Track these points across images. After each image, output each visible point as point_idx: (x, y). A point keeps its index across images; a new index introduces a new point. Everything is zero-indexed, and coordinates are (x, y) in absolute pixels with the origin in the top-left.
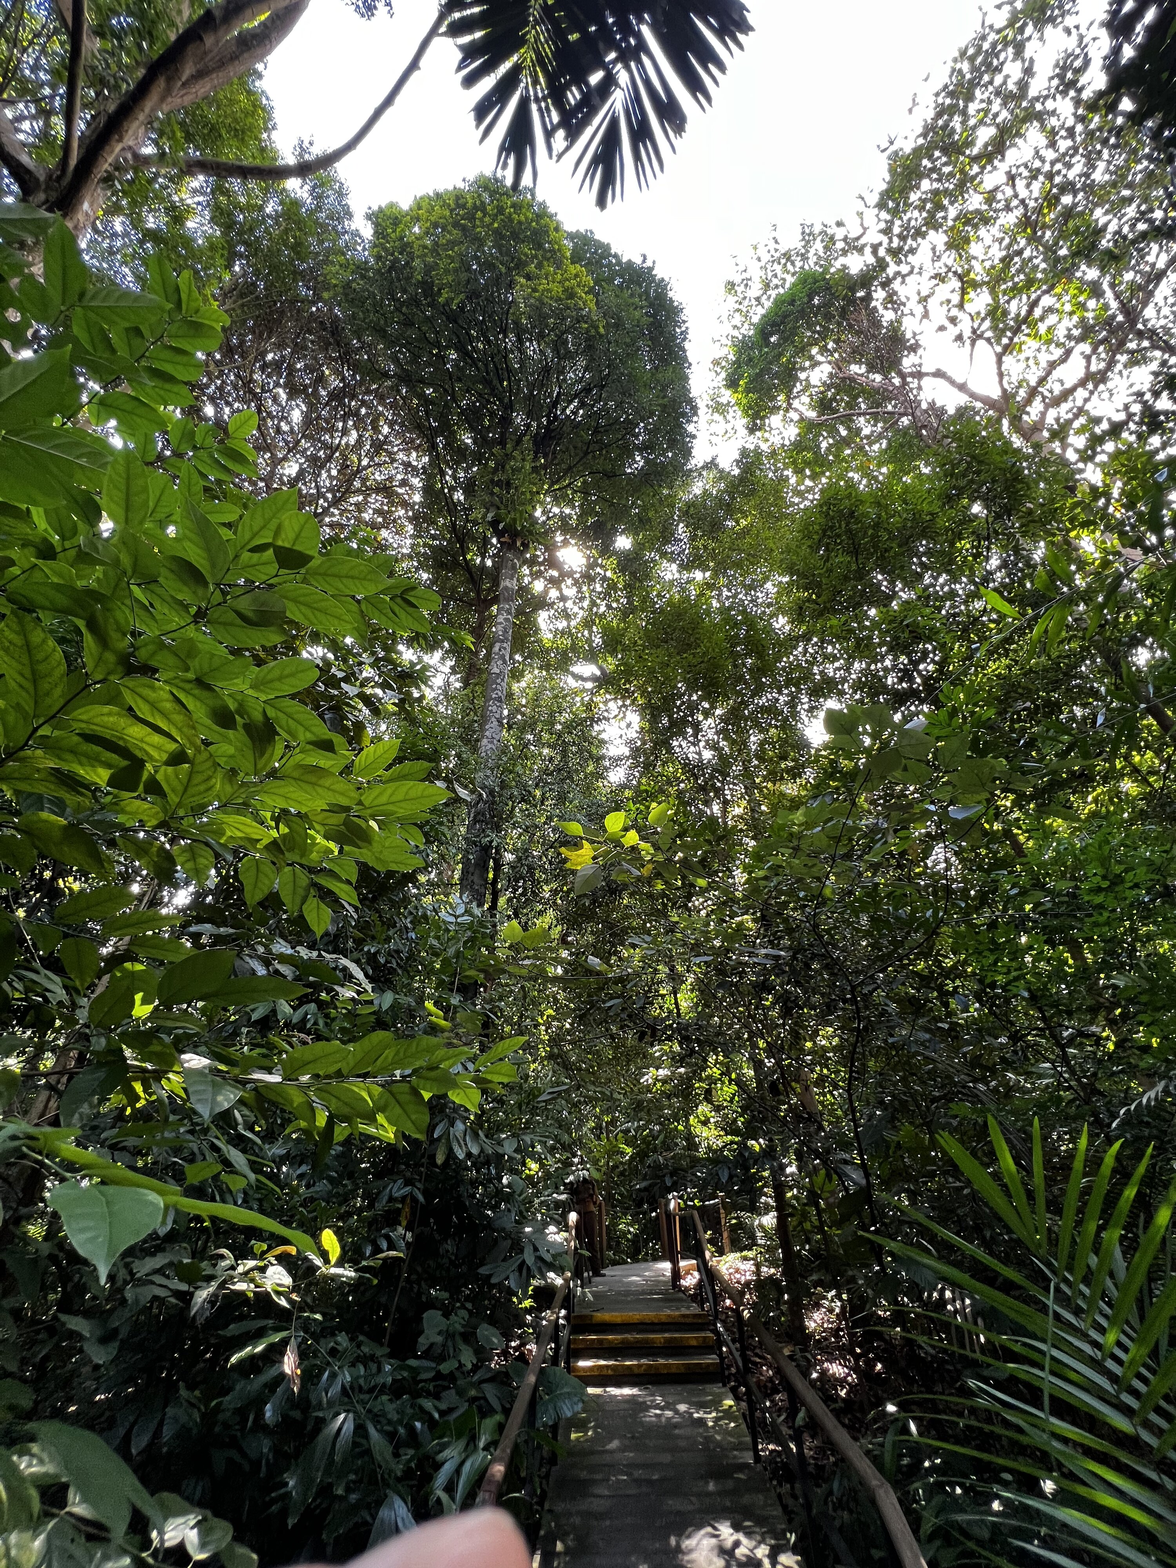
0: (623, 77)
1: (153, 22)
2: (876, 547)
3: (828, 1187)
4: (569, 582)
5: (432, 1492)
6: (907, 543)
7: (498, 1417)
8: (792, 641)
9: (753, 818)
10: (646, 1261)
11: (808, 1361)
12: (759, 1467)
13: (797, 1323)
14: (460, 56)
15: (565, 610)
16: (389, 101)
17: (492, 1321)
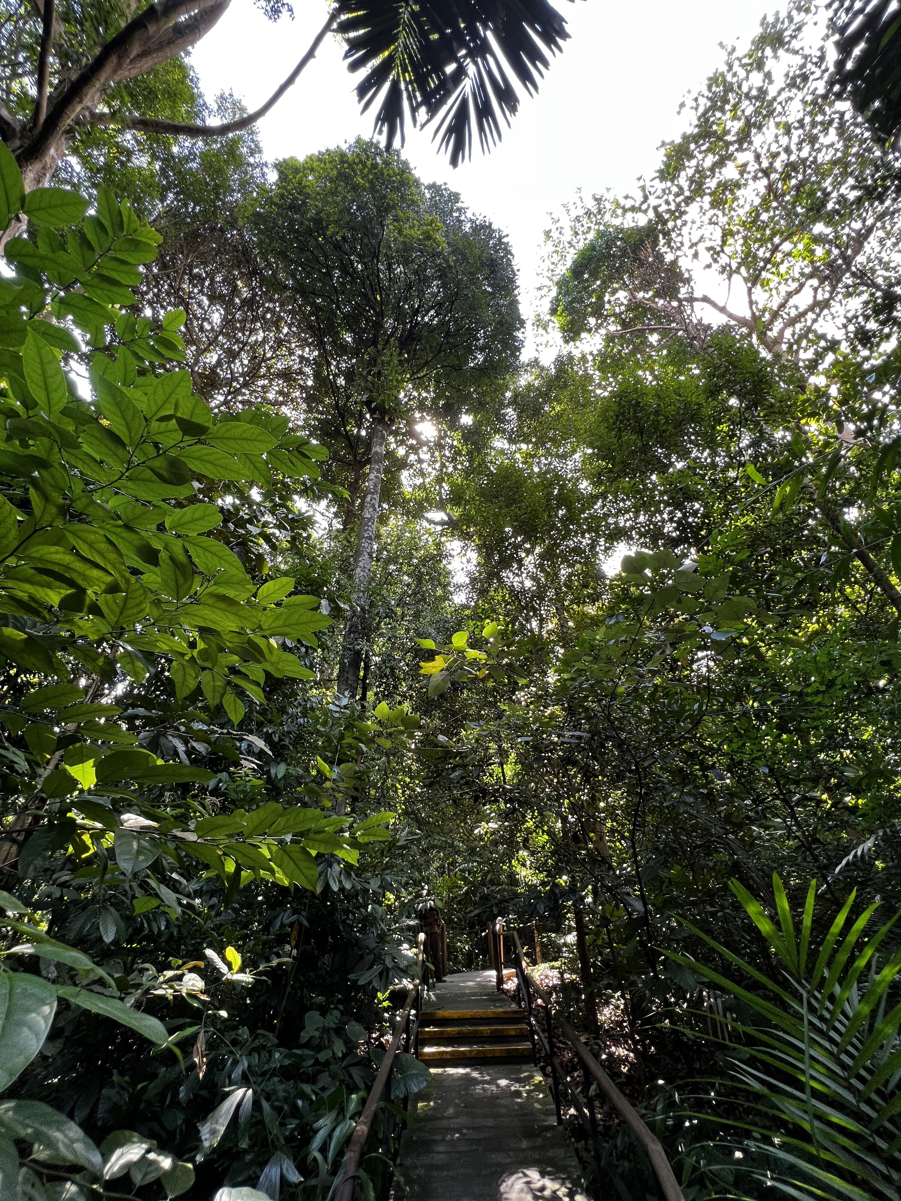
0: (471, 69)
1: (108, 12)
2: (656, 428)
3: (616, 913)
4: (425, 449)
5: (308, 1154)
6: (679, 426)
7: (362, 1093)
8: (594, 498)
9: (563, 633)
10: (477, 970)
11: (600, 1046)
12: (561, 1128)
13: (591, 1017)
14: (346, 47)
15: (421, 470)
16: (290, 81)
17: (359, 1019)
